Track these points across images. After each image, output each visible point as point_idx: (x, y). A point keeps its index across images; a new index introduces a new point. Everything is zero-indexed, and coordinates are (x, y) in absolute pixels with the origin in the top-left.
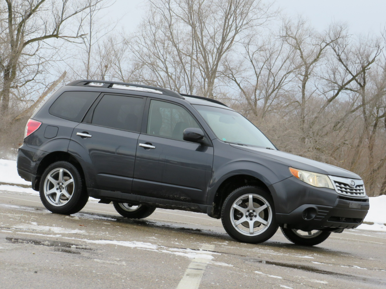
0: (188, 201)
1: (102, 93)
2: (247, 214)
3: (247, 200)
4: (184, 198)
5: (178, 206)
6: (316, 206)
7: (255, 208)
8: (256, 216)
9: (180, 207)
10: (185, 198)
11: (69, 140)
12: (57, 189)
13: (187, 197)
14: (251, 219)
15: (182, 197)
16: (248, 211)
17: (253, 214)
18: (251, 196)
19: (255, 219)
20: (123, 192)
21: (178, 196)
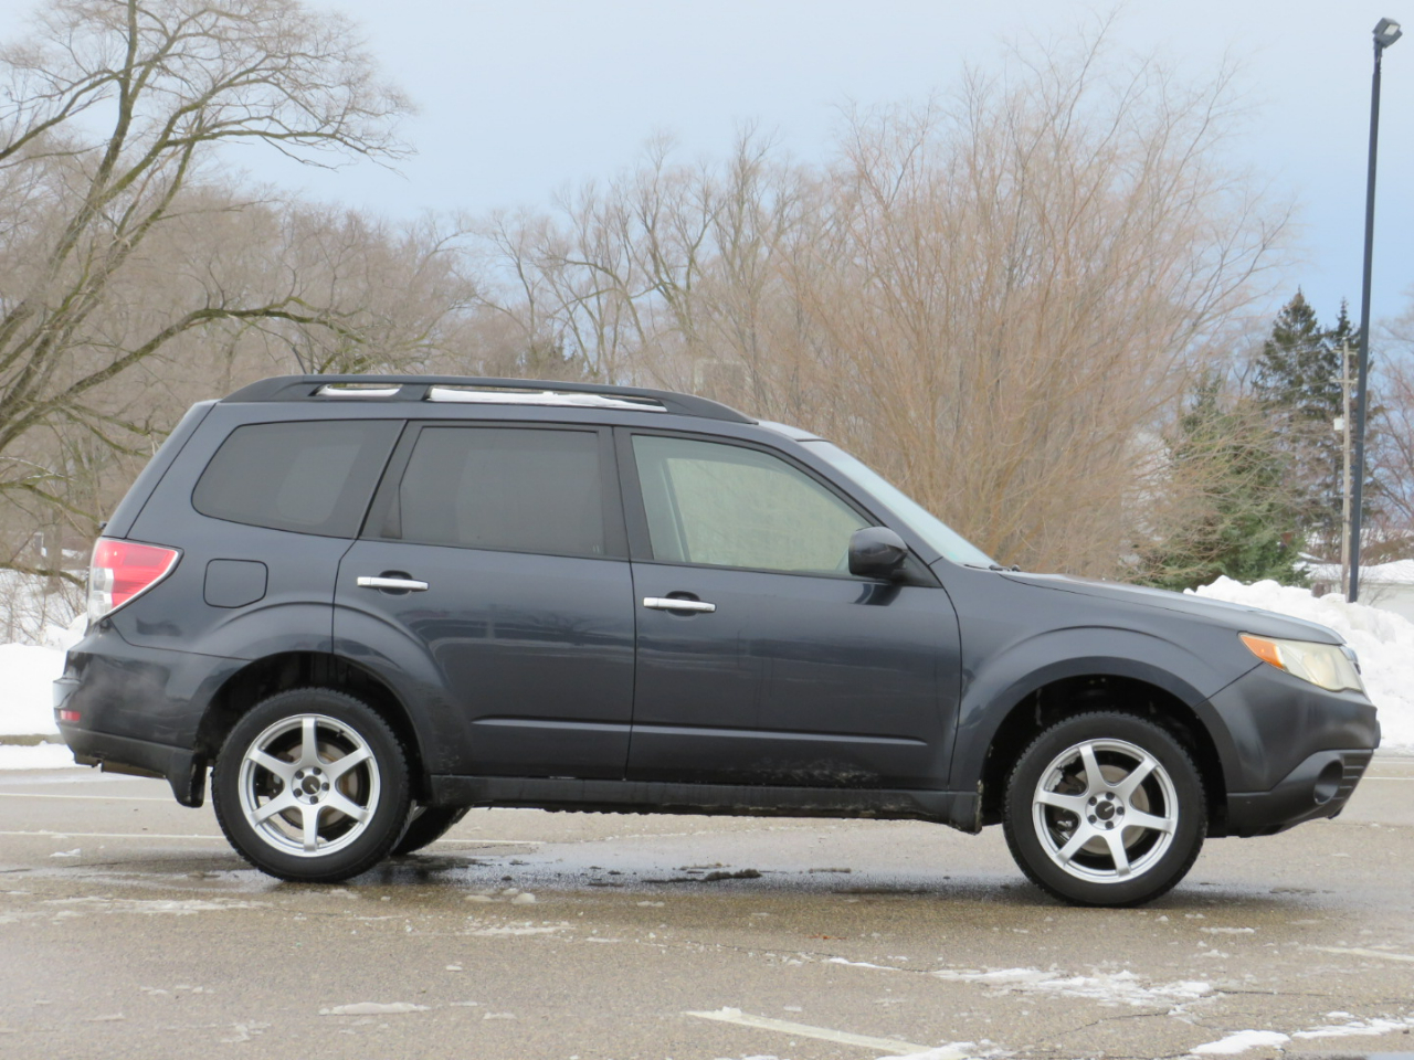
0: (869, 785)
1: (411, 423)
2: (1092, 810)
3: (1077, 765)
4: (852, 774)
5: (830, 807)
6: (1341, 755)
7: (1112, 783)
8: (1121, 811)
9: (839, 807)
10: (854, 777)
11: (330, 610)
12: (297, 793)
13: (864, 772)
14: (1110, 826)
15: (844, 775)
16: (1092, 801)
17: (1111, 807)
18: (1086, 750)
19: (1121, 823)
20: (584, 778)
21: (827, 772)
